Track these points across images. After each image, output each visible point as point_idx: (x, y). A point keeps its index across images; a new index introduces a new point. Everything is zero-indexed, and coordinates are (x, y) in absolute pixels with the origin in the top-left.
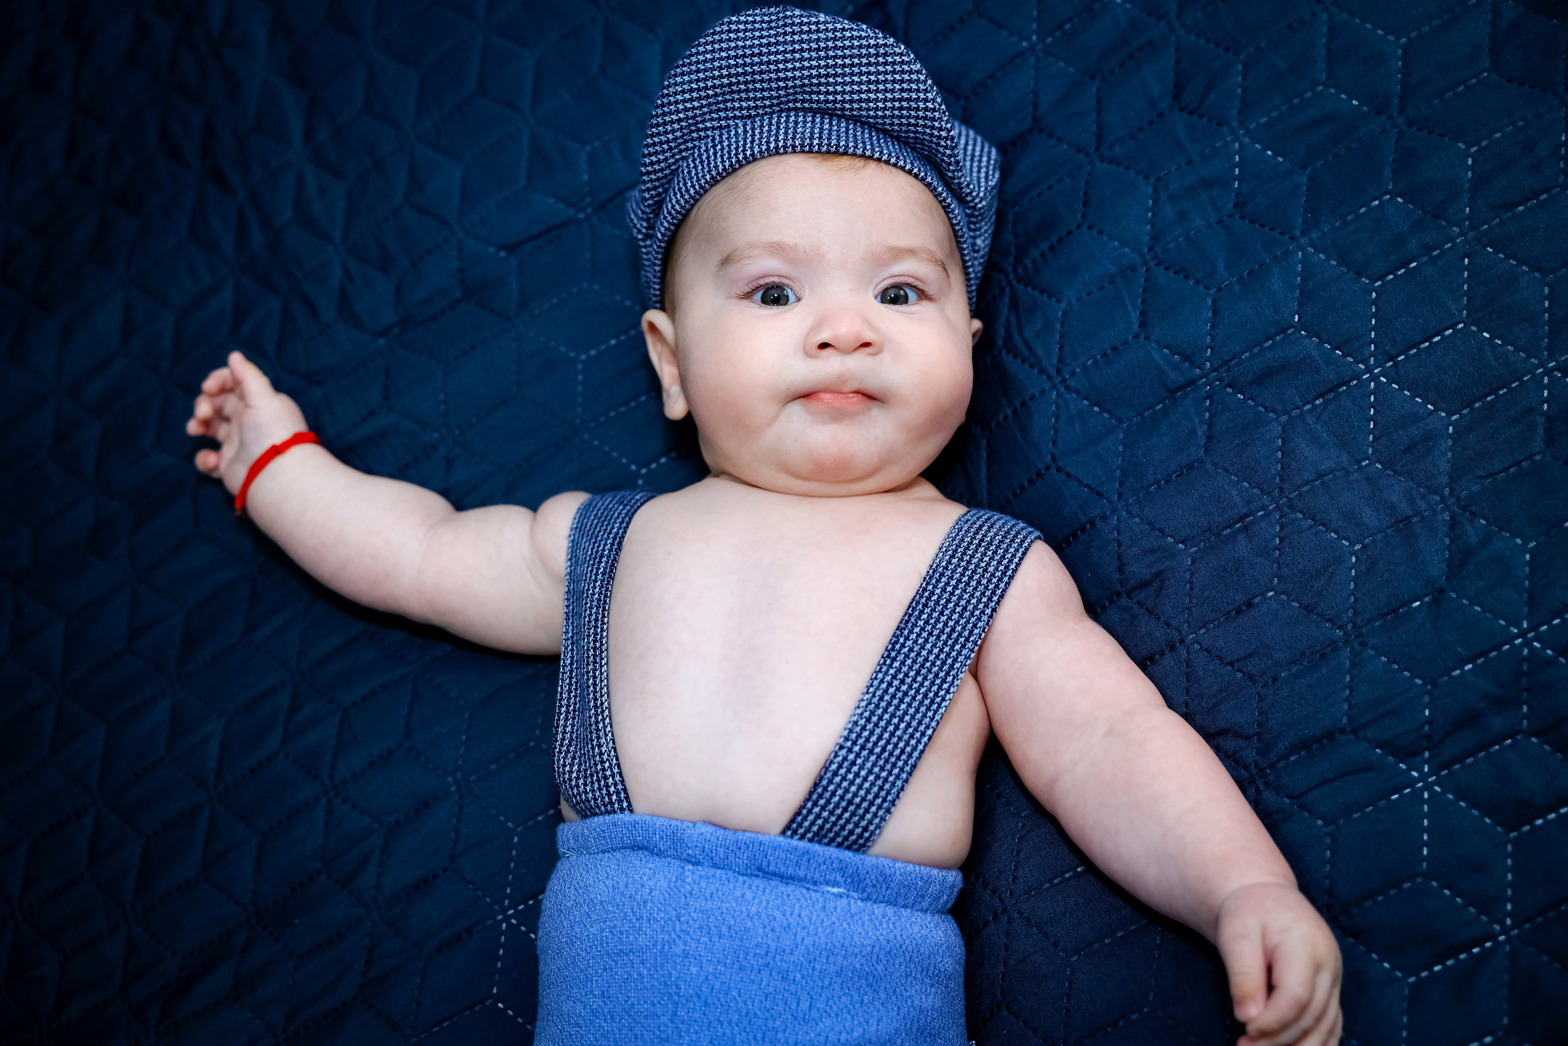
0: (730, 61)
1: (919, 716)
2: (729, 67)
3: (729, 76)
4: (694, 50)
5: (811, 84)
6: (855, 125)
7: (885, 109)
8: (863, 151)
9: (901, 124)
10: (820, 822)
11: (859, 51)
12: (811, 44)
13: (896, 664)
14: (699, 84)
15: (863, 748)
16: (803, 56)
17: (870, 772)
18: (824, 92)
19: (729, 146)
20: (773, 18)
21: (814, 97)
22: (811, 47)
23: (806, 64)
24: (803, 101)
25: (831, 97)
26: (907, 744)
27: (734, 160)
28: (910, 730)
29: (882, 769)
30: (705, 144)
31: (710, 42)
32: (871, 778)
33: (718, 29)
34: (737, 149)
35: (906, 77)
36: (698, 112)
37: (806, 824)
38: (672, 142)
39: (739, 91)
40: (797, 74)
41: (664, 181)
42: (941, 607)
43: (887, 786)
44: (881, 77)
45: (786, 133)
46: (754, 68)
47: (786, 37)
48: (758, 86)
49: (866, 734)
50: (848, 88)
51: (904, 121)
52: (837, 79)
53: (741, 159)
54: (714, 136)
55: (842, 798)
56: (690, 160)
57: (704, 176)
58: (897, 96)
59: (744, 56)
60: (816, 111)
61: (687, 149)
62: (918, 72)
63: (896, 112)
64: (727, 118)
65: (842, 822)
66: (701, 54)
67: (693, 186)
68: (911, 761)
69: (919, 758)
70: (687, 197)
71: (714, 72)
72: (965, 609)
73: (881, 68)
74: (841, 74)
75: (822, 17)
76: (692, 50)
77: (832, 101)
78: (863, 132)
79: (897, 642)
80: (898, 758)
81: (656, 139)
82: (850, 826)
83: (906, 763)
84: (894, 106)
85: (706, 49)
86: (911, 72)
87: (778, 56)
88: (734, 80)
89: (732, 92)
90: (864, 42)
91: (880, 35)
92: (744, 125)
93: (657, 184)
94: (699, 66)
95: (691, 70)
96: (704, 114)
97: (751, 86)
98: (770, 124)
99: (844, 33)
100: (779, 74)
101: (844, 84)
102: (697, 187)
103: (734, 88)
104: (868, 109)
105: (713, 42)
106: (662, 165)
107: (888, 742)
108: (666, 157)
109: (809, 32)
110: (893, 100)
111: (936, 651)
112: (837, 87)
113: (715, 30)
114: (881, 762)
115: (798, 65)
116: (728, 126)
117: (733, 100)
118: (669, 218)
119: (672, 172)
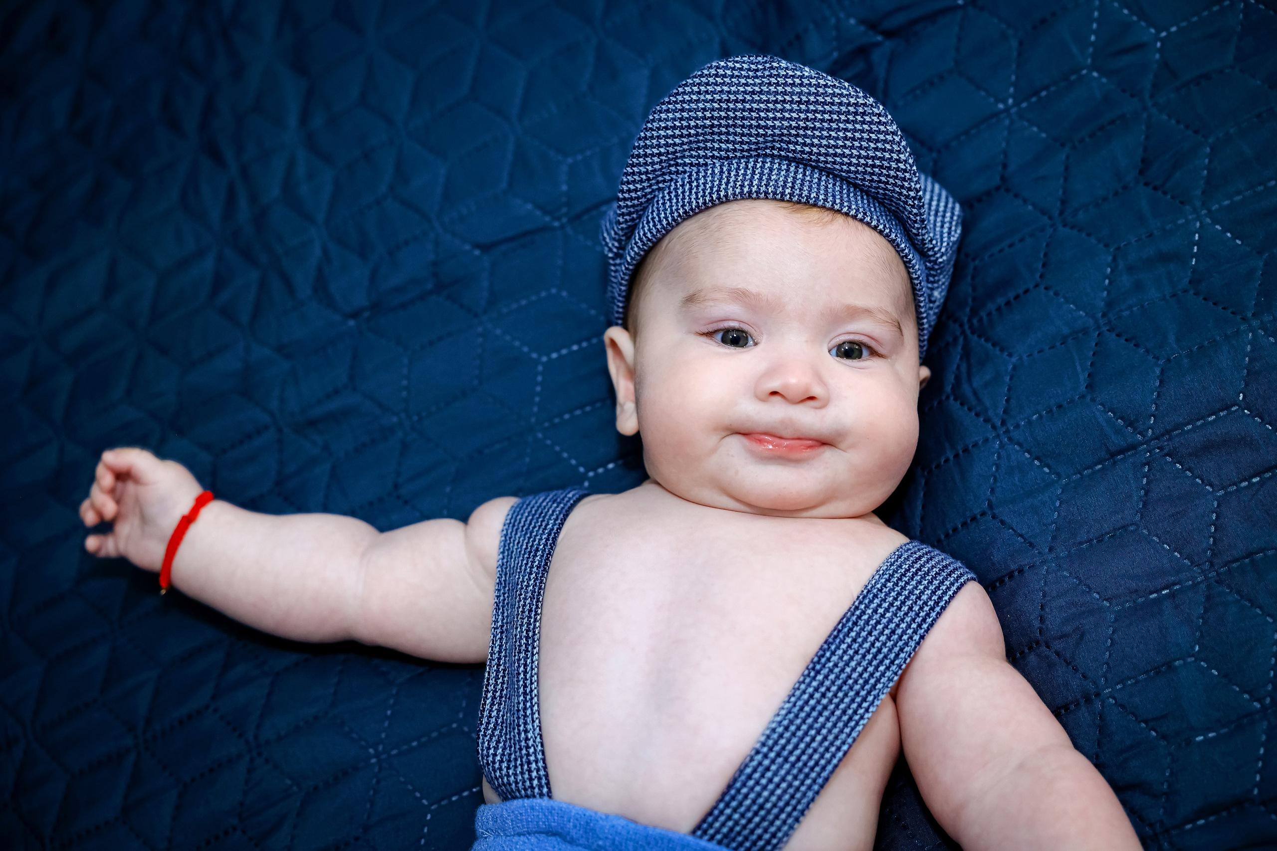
0: (714, 104)
1: (836, 731)
2: (713, 110)
3: (712, 118)
4: (681, 90)
5: (790, 135)
6: (828, 176)
7: (858, 165)
8: (832, 205)
9: (872, 181)
10: (730, 823)
11: (839, 108)
12: (793, 97)
13: (820, 677)
14: (682, 122)
15: (778, 755)
16: (784, 107)
17: (783, 779)
18: (801, 143)
19: (704, 184)
20: (760, 67)
21: (791, 147)
22: (793, 99)
23: (787, 115)
24: (780, 149)
25: (807, 149)
26: (822, 756)
27: (707, 199)
28: (826, 744)
29: (795, 778)
30: (682, 179)
31: (697, 84)
32: (784, 785)
33: (706, 72)
34: (711, 188)
35: (882, 137)
36: (678, 148)
37: (717, 825)
38: (650, 174)
39: (720, 134)
40: (777, 123)
41: (639, 208)
42: (870, 627)
43: (798, 795)
44: (857, 135)
45: (760, 179)
46: (736, 113)
47: (770, 88)
48: (738, 130)
49: (783, 741)
50: (824, 142)
51: (875, 178)
52: (815, 132)
53: (714, 198)
54: (691, 172)
55: (754, 802)
56: (666, 192)
57: (677, 210)
58: (871, 153)
59: (728, 101)
60: (792, 159)
61: (664, 181)
62: (893, 133)
63: (869, 169)
64: (705, 157)
65: (751, 826)
66: (687, 94)
67: (666, 218)
68: (824, 774)
69: (832, 772)
70: (659, 227)
71: (698, 113)
72: (893, 632)
73: (858, 126)
74: (819, 128)
75: (807, 71)
76: (679, 89)
77: (808, 152)
78: (834, 185)
79: (823, 656)
80: (812, 769)
81: (636, 169)
82: (759, 831)
83: (819, 775)
84: (867, 163)
85: (693, 90)
86: (887, 133)
87: (761, 105)
88: (716, 122)
89: (713, 133)
90: (845, 100)
91: (861, 94)
92: (721, 166)
93: (632, 210)
94: (684, 105)
95: (676, 108)
96: (684, 150)
97: (731, 130)
98: (747, 168)
99: (826, 89)
100: (760, 122)
101: (821, 137)
102: (670, 219)
103: (716, 130)
104: (842, 164)
105: (699, 84)
106: (638, 193)
107: (803, 753)
108: (644, 186)
109: (793, 85)
110: (867, 157)
111: (860, 669)
112: (813, 140)
113: (703, 73)
114: (795, 771)
115: (779, 115)
116: (706, 165)
117: (713, 141)
118: (640, 244)
119: (648, 199)
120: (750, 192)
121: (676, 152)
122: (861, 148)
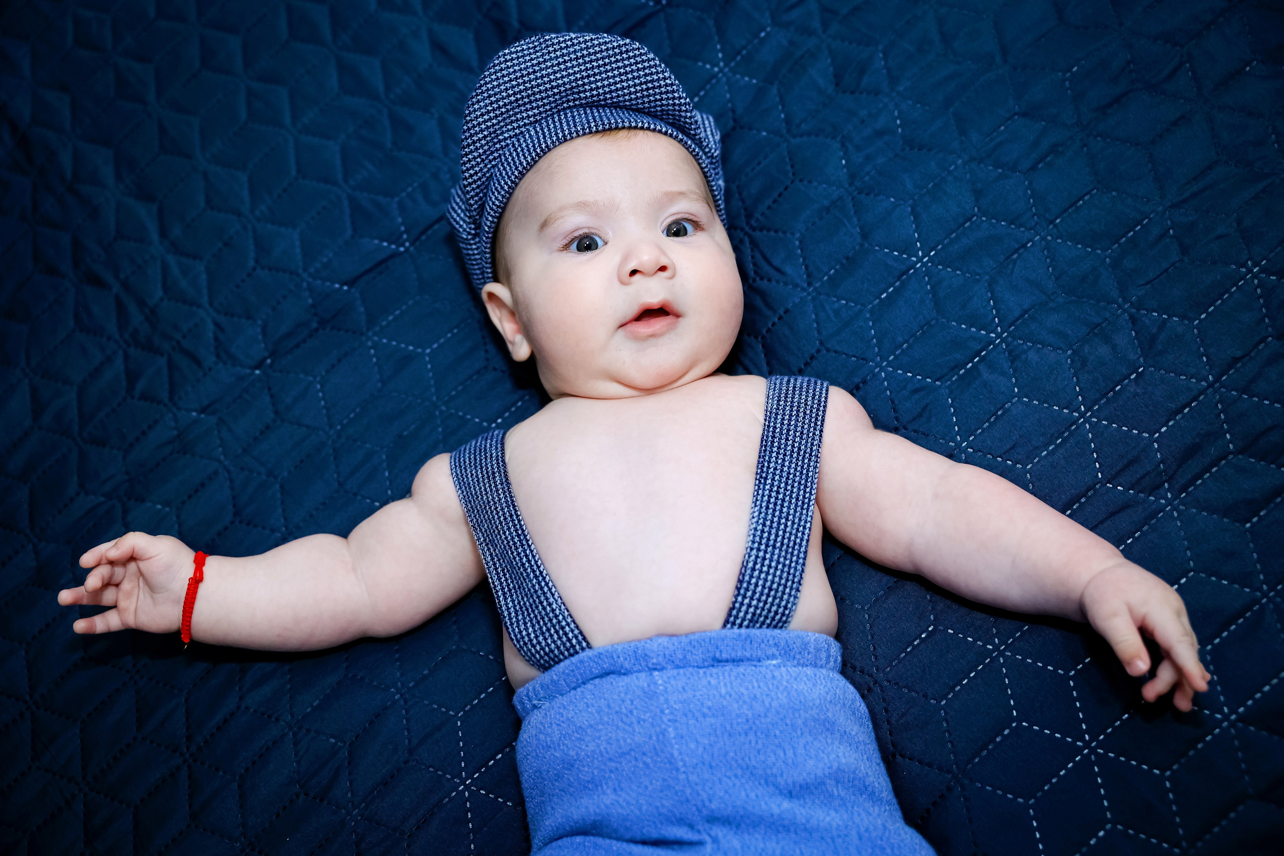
0: (513, 83)
2: (513, 87)
3: (515, 94)
4: (482, 82)
5: (578, 86)
7: (636, 92)
10: (751, 610)
14: (493, 106)
16: (567, 66)
18: (589, 89)
19: (527, 146)
20: (536, 44)
21: (582, 95)
23: (571, 71)
24: (574, 100)
25: (595, 93)
27: (533, 155)
30: (508, 150)
32: (780, 566)
33: (496, 62)
34: (534, 146)
35: (646, 64)
36: (497, 127)
37: (742, 614)
38: (483, 155)
39: (525, 104)
40: (566, 80)
41: (483, 187)
42: (785, 435)
44: (628, 69)
45: (568, 125)
47: (551, 55)
48: (538, 96)
50: (606, 83)
51: (652, 98)
52: (596, 77)
53: (539, 152)
54: (513, 143)
55: (764, 587)
56: (499, 165)
58: (643, 80)
59: (522, 76)
60: (585, 105)
61: (495, 158)
62: (654, 59)
64: (519, 127)
65: (768, 606)
66: (489, 84)
67: (506, 183)
70: (503, 193)
71: (502, 94)
73: (626, 62)
74: (598, 73)
77: (596, 95)
78: (623, 113)
81: (470, 157)
82: (774, 608)
84: (642, 88)
85: (492, 79)
86: (649, 60)
87: (548, 70)
88: (519, 96)
89: (519, 106)
90: (609, 46)
91: (619, 39)
92: (534, 129)
93: (478, 190)
94: (489, 92)
95: (484, 97)
96: (502, 127)
97: (532, 98)
98: (554, 122)
99: (593, 42)
100: (552, 84)
101: (602, 80)
102: (509, 183)
103: (520, 102)
104: (624, 95)
105: (495, 73)
106: (479, 175)
108: (481, 168)
109: (567, 47)
110: (641, 84)
112: (597, 84)
115: (564, 73)
116: (522, 133)
117: (521, 112)
118: (492, 213)
119: (488, 178)
120: (564, 136)
121: (496, 130)
122: (634, 78)
